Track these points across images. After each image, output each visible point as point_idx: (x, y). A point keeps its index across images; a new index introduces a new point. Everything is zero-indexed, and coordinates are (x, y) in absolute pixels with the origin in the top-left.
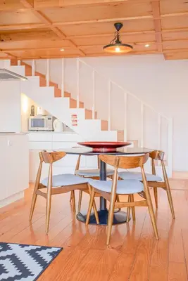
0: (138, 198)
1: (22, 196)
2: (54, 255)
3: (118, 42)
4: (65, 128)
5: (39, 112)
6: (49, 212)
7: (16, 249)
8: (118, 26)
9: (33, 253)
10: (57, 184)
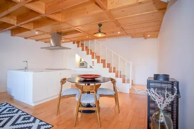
4: (91, 67)
5: (83, 60)
8: (100, 25)
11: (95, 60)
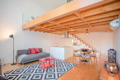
0: (90, 58)
1: (72, 56)
2: (76, 65)
3: (87, 32)
4: (79, 45)
5: (75, 42)
6: (75, 59)
7: (71, 63)
8: (87, 30)
9: (73, 64)
10: (77, 55)
11: (82, 42)
